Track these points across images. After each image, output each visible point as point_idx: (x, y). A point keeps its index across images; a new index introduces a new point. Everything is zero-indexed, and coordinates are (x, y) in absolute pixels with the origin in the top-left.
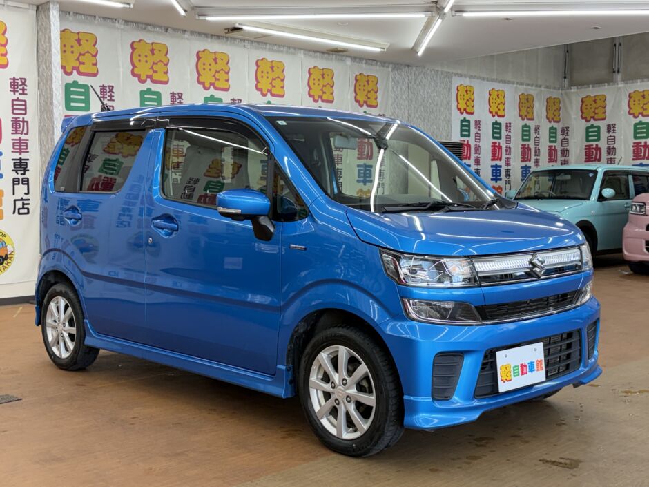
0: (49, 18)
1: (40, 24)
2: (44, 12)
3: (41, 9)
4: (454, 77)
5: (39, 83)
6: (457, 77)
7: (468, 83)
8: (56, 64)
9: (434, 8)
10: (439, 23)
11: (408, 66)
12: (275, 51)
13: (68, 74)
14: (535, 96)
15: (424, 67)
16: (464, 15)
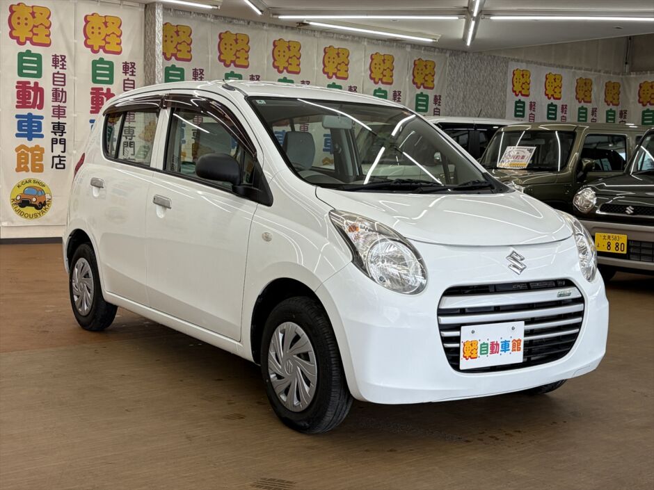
0: (154, 15)
1: (147, 19)
2: (151, 10)
3: (149, 8)
4: (510, 63)
5: (145, 67)
6: (513, 62)
7: (524, 68)
8: (158, 52)
9: (466, 11)
10: (473, 23)
11: (466, 52)
12: (342, 40)
13: (168, 59)
14: (593, 80)
15: (481, 53)
16: (492, 18)
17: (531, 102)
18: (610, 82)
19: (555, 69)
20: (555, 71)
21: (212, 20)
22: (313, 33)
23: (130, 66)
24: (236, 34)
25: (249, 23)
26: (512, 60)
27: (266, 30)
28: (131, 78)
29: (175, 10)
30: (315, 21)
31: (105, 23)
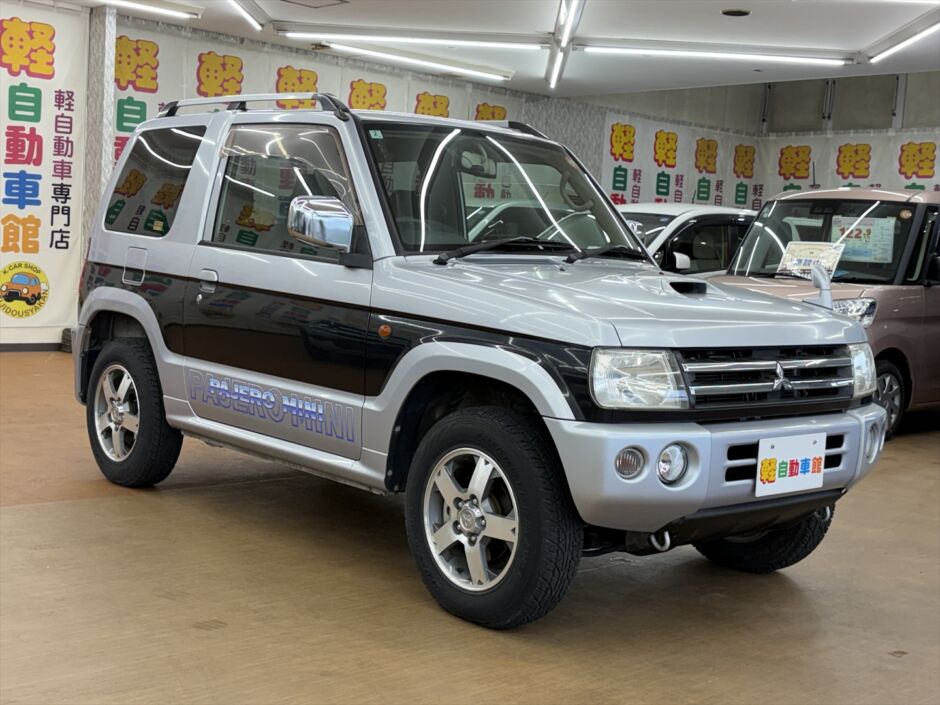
0: (103, 23)
1: (93, 29)
2: (99, 16)
3: (96, 14)
4: (608, 114)
5: (88, 98)
6: (613, 114)
7: (627, 123)
8: (109, 78)
9: (551, 40)
10: (560, 56)
11: (548, 97)
12: (376, 71)
13: (123, 88)
14: (719, 142)
15: (568, 99)
16: (588, 50)
17: (635, 170)
18: (741, 145)
19: (668, 124)
20: (668, 128)
21: (189, 35)
22: (336, 60)
23: (66, 97)
24: (224, 57)
25: (242, 41)
26: (611, 110)
27: (268, 53)
28: (67, 113)
29: (135, 18)
30: (339, 42)
31: (31, 33)
